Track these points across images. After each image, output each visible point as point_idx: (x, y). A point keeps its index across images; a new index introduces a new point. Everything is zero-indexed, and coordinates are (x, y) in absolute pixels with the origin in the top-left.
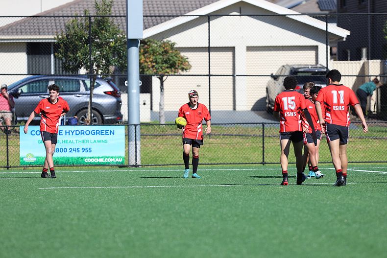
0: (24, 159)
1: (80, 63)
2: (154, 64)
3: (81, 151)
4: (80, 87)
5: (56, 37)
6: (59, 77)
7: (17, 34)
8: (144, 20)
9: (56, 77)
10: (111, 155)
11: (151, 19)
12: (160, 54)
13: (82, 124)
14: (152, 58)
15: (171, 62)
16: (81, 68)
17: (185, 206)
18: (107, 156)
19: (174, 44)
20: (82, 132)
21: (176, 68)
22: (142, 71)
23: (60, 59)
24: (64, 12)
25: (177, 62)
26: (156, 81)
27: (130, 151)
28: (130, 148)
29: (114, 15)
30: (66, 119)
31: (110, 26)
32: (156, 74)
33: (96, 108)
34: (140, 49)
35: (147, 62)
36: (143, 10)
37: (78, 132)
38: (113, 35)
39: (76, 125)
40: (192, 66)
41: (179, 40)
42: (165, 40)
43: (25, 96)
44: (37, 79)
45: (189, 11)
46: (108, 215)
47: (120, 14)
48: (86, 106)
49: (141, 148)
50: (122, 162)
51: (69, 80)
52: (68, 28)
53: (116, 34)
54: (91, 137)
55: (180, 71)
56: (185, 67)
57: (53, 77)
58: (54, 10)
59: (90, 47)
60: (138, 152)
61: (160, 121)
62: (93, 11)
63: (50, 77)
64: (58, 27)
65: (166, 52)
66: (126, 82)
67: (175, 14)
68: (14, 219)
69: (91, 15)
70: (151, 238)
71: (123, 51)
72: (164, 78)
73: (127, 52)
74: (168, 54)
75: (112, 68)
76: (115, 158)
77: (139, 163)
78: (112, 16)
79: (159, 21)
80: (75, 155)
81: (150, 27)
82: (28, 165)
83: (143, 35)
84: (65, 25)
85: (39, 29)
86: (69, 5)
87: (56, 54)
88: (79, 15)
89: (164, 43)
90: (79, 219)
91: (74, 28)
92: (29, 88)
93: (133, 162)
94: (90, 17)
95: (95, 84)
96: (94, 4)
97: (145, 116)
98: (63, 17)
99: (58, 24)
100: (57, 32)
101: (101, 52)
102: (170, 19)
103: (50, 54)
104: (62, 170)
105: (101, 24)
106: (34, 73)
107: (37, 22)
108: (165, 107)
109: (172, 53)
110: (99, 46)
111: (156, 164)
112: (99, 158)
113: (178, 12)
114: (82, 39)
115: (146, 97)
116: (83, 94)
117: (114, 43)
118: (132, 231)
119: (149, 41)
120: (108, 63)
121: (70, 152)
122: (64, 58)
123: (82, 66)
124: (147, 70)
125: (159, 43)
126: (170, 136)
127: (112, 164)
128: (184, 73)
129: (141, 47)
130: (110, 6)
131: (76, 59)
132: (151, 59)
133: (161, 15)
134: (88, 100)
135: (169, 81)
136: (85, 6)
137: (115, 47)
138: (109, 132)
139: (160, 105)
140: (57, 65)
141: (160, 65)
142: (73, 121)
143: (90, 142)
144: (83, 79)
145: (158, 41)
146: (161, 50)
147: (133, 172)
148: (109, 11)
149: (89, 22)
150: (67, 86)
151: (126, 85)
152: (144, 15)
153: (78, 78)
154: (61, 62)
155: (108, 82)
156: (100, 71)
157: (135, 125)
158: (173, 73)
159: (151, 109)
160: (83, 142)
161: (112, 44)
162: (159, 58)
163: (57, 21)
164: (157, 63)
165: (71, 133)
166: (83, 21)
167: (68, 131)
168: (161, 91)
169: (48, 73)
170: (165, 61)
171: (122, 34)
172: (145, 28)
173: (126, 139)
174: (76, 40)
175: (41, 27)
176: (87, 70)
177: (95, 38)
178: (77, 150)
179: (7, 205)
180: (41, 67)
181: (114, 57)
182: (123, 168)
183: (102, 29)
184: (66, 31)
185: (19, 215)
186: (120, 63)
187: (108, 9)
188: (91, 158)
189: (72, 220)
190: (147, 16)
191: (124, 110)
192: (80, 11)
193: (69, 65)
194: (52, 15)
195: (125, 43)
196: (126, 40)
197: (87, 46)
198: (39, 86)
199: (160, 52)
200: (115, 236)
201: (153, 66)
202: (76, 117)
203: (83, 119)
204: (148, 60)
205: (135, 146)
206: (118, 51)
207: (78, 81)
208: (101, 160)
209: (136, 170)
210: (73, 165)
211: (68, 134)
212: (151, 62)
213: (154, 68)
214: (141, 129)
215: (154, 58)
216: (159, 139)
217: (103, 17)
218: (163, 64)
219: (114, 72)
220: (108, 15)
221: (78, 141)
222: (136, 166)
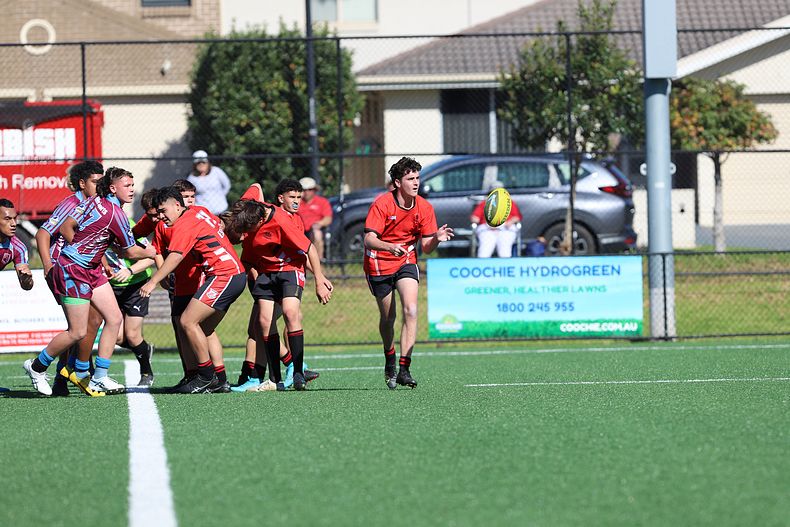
0: (438, 327)
1: (549, 128)
2: (701, 129)
3: (552, 307)
4: (548, 178)
5: (499, 76)
6: (506, 159)
7: (421, 72)
8: (678, 39)
9: (500, 159)
10: (614, 317)
11: (692, 37)
12: (712, 109)
13: (553, 254)
14: (697, 116)
15: (736, 124)
16: (550, 139)
17: (766, 421)
18: (607, 318)
19: (741, 87)
20: (554, 271)
21: (748, 137)
22: (676, 145)
23: (508, 121)
24: (516, 26)
25: (748, 126)
26: (705, 164)
27: (654, 309)
28: (654, 301)
29: (617, 29)
30: (522, 243)
31: (609, 54)
32: (706, 149)
33: (582, 221)
34: (671, 98)
35: (686, 125)
36: (677, 19)
37: (545, 271)
38: (615, 71)
39: (542, 255)
40: (780, 131)
41: (753, 79)
42: (723, 80)
43: (438, 197)
44: (461, 163)
45: (773, 19)
46: (606, 440)
47: (630, 27)
48: (561, 217)
49: (676, 301)
50: (638, 332)
51: (526, 165)
52: (524, 57)
53: (622, 69)
54: (573, 281)
55: (755, 143)
56: (766, 135)
57: (494, 159)
58: (495, 22)
59: (569, 95)
60: (670, 310)
61: (715, 246)
62: (575, 22)
63: (488, 160)
64: (504, 57)
65: (725, 104)
66: (643, 166)
67: (743, 27)
68: (415, 448)
69: (571, 30)
70: (694, 487)
71: (637, 104)
72: (722, 158)
73: (645, 106)
74: (730, 109)
75: (614, 139)
76: (623, 322)
77: (672, 332)
78: (613, 33)
79: (711, 40)
80: (540, 317)
81: (691, 52)
82: (445, 339)
83: (675, 69)
84: (518, 52)
85: (465, 61)
86: (525, 12)
87: (500, 111)
88: (545, 31)
89: (721, 86)
90: (546, 448)
91: (536, 57)
92: (446, 181)
93: (659, 331)
94: (568, 35)
95: (580, 172)
96: (577, 7)
97: (684, 236)
98: (513, 35)
99: (503, 50)
100: (502, 68)
101: (590, 105)
102: (732, 37)
103: (487, 112)
104: (514, 348)
105: (591, 48)
106: (456, 150)
107: (459, 47)
108: (724, 218)
109: (738, 106)
110: (588, 94)
111: (708, 334)
112: (589, 322)
113: (750, 21)
114: (552, 79)
115: (685, 196)
116: (556, 193)
117: (618, 87)
118: (656, 473)
119: (691, 82)
120: (607, 129)
121: (531, 310)
122: (515, 121)
123: (553, 134)
124: (688, 142)
125: (712, 87)
126: (735, 277)
127: (617, 335)
128: (764, 146)
129: (675, 96)
130: (608, 12)
131: (539, 121)
132: (694, 120)
133: (716, 27)
134: (566, 204)
135: (732, 162)
136: (559, 13)
137: (619, 97)
138: (610, 269)
139: (715, 213)
140: (503, 134)
141: (714, 130)
142: (536, 249)
143: (570, 289)
144: (556, 161)
145: (709, 81)
146: (714, 101)
147: (660, 351)
148: (609, 21)
149: (565, 47)
150: (525, 176)
151: (643, 172)
152: (680, 28)
153: (545, 160)
154: (510, 127)
155: (608, 167)
156: (590, 146)
157: (664, 255)
158: (740, 148)
159: (697, 221)
160: (557, 290)
161: (614, 90)
162: (712, 117)
163: (502, 44)
164: (706, 126)
165: (531, 272)
166: (555, 44)
167: (525, 269)
168: (717, 184)
169: (483, 151)
170: (722, 123)
171: (634, 69)
172: (682, 55)
173: (644, 283)
174: (542, 82)
175: (468, 58)
176: (563, 143)
177: (579, 78)
178: (545, 307)
179: (401, 420)
180: (470, 139)
181: (618, 115)
182: (639, 344)
183: (594, 60)
184: (520, 63)
185: (426, 440)
186: (630, 128)
187: (605, 18)
188: (573, 322)
189: (533, 449)
190: (685, 31)
191: (639, 225)
192: (548, 23)
193: (527, 134)
194: (491, 32)
195: (641, 86)
196: (642, 81)
197: (564, 95)
198: (467, 177)
199: (714, 105)
200: (620, 482)
201: (699, 134)
202: (542, 239)
203: (556, 244)
204: (688, 122)
205: (662, 297)
206: (627, 104)
207: (545, 167)
208: (595, 328)
209: (665, 347)
210: (535, 338)
211: (525, 274)
212: (696, 125)
213: (701, 137)
214: (675, 262)
215: (700, 115)
216: (714, 283)
217: (596, 34)
218: (718, 127)
219: (618, 148)
220: (604, 29)
221: (546, 289)
222: (666, 338)
